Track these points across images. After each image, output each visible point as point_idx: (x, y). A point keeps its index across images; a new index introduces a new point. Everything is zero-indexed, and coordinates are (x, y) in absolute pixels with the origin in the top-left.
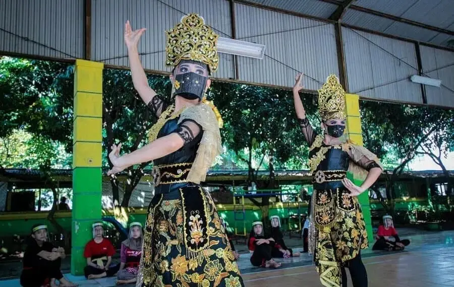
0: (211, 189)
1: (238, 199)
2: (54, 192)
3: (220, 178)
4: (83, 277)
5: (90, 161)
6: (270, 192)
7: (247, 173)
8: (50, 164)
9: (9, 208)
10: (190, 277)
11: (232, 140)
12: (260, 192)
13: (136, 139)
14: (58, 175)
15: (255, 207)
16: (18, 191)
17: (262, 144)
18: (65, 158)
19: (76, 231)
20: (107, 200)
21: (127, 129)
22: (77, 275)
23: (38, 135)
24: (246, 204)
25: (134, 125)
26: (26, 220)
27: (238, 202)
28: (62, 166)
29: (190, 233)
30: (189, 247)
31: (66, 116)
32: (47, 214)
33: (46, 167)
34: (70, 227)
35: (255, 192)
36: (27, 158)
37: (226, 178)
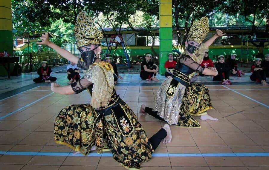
0: (229, 37)
1: (244, 43)
2: (153, 38)
3: (234, 31)
4: (164, 77)
5: (167, 25)
6: (266, 39)
7: (251, 28)
8: (151, 26)
9: (136, 44)
10: (136, 143)
11: (243, 10)
12: (259, 40)
13: (189, 12)
14: (155, 30)
15: (255, 47)
16: (140, 37)
17: (262, 11)
18: (157, 22)
19: (161, 57)
20: (174, 42)
21: (185, 7)
22: (162, 75)
23: (146, 13)
24: (249, 45)
25: (188, 5)
26: (143, 49)
27: (244, 44)
28: (156, 26)
29: (123, 129)
30: (124, 135)
31: (157, 3)
32: (150, 47)
33: (149, 27)
34: (159, 54)
35: (255, 40)
36: (143, 23)
37: (238, 31)
